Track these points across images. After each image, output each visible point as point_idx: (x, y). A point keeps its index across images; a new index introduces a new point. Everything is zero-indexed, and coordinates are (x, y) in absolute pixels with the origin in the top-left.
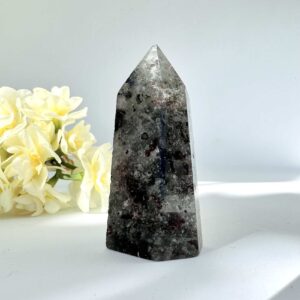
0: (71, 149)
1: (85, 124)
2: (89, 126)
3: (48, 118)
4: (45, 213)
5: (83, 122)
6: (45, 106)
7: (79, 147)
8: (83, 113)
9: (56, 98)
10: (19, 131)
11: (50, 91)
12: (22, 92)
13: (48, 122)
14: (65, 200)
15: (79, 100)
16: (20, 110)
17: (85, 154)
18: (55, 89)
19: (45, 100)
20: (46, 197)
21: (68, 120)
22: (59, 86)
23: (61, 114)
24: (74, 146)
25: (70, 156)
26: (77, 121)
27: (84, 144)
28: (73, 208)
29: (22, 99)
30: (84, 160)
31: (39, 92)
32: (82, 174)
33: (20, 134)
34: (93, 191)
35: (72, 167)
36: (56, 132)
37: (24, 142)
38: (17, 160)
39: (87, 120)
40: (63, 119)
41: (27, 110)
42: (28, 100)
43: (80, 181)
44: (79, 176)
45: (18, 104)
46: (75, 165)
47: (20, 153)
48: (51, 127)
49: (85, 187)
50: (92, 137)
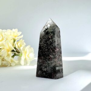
0: (18, 47)
1: (23, 40)
2: (24, 40)
3: (12, 38)
4: (11, 66)
5: (22, 39)
6: (11, 35)
7: (21, 46)
8: (22, 36)
9: (14, 32)
10: (3, 42)
11: (12, 30)
12: (4, 30)
13: (12, 39)
14: (17, 62)
15: (20, 33)
16: (4, 36)
17: (23, 49)
18: (13, 30)
19: (11, 33)
20: (11, 61)
21: (17, 39)
22: (15, 29)
23: (15, 37)
24: (19, 46)
25: (18, 49)
26: (20, 39)
27: (23, 46)
28: (19, 64)
29: (4, 33)
30: (22, 50)
31: (9, 31)
32: (22, 54)
33: (4, 43)
34: (25, 59)
35: (19, 52)
36: (14, 42)
37: (5, 45)
38: (3, 50)
39: (23, 38)
40: (16, 38)
41: (6, 36)
42: (6, 33)
43: (21, 56)
44: (21, 55)
45: (3, 34)
46: (20, 52)
47: (4, 48)
48: (13, 41)
49: (23, 58)
50: (25, 44)
